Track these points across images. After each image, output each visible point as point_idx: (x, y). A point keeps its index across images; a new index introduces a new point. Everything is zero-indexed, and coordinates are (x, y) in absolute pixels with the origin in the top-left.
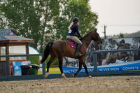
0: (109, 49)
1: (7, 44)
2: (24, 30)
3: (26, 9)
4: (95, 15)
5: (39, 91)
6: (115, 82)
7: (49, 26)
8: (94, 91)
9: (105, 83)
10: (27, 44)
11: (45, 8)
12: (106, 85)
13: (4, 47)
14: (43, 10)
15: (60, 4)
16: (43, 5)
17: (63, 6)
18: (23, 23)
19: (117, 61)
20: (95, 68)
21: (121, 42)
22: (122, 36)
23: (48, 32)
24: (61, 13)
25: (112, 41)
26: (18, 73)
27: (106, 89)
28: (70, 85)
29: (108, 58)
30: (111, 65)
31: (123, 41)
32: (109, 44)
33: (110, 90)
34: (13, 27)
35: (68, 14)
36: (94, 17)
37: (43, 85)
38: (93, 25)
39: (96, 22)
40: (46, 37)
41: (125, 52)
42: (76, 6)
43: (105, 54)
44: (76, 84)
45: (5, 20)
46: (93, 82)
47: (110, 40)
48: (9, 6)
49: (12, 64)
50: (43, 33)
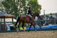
0: (46, 20)
1: (4, 17)
2: (11, 12)
3: (12, 3)
4: (40, 6)
5: (17, 37)
6: (48, 33)
7: (22, 10)
8: (40, 37)
9: (44, 34)
10: (12, 18)
11: (20, 3)
12: (45, 34)
13: (3, 19)
14: (19, 4)
15: (26, 1)
16: (19, 2)
17: (27, 2)
18: (11, 9)
19: (49, 24)
20: (40, 27)
21: (51, 17)
22: (51, 14)
23: (21, 13)
24: (26, 5)
25: (47, 16)
26: (9, 29)
27: (45, 36)
28: (30, 34)
29: (45, 23)
30: (47, 26)
31: (52, 16)
32: (46, 17)
33: (46, 36)
34: (7, 10)
35: (29, 5)
36: (40, 7)
37: (19, 34)
38: (39, 10)
39: (41, 9)
40: (20, 15)
41: (53, 21)
42: (32, 2)
43: (44, 21)
44: (32, 34)
45: (3, 8)
46: (40, 33)
47: (46, 16)
48: (5, 2)
49: (6, 26)
50: (19, 13)
